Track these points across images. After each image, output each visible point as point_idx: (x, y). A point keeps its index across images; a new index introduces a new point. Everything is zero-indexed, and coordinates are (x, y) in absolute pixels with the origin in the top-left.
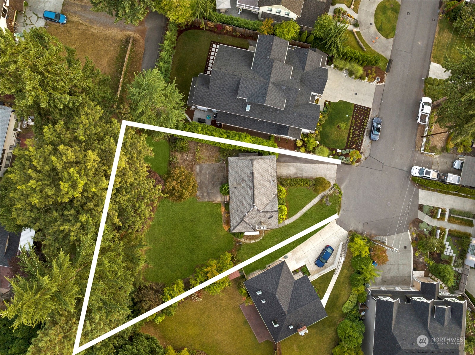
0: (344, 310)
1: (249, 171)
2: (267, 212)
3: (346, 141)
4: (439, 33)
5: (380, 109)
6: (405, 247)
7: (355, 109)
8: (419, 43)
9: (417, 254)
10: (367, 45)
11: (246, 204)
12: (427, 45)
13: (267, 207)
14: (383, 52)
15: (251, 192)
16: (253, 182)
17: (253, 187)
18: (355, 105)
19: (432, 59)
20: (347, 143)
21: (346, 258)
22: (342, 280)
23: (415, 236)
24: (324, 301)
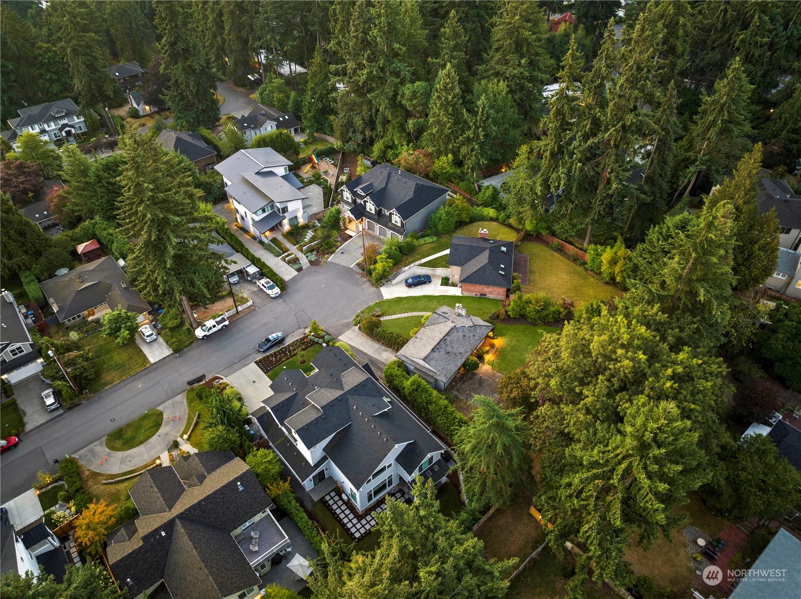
0: (435, 238)
1: (435, 354)
2: (445, 317)
3: (309, 349)
4: (112, 383)
5: (247, 356)
6: (342, 253)
7: (271, 369)
8: (140, 386)
9: (339, 244)
10: (189, 419)
11: (461, 334)
12: (135, 380)
13: (441, 321)
14: (182, 403)
15: (448, 338)
16: (438, 343)
17: (443, 340)
18: (265, 373)
19: (148, 365)
20: (310, 346)
21: (401, 268)
22: (419, 256)
23: (326, 256)
24: (447, 252)
